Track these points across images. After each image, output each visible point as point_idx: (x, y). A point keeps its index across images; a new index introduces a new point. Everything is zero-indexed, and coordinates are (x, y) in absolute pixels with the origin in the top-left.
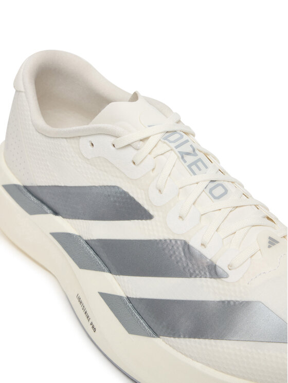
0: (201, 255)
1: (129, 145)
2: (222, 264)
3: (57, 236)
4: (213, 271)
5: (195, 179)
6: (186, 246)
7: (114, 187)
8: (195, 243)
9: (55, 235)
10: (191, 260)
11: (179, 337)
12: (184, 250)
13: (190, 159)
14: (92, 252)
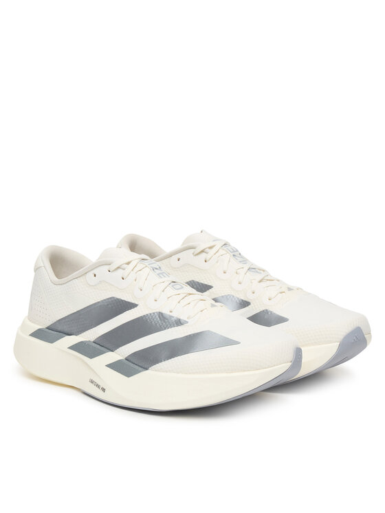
0: (171, 317)
1: (118, 268)
2: (183, 318)
3: (72, 348)
4: (179, 323)
5: (162, 280)
6: (161, 314)
7: (111, 298)
8: (166, 311)
9: (71, 348)
10: (164, 321)
11: (161, 361)
12: (159, 317)
13: (158, 271)
14: (98, 346)
